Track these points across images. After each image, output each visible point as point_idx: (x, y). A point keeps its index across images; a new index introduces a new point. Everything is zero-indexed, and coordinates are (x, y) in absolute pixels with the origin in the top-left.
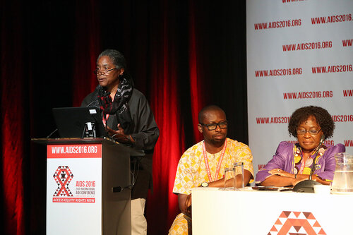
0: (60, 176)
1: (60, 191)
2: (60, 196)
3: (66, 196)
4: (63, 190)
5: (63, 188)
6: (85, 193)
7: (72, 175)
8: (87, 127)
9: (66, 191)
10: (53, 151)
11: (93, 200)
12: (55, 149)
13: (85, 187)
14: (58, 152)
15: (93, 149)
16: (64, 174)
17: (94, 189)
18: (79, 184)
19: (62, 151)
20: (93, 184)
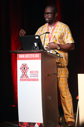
0: (23, 69)
1: (23, 76)
2: (23, 78)
3: (26, 78)
4: (24, 75)
5: (24, 74)
6: (34, 76)
7: (28, 68)
8: (34, 45)
9: (26, 75)
10: (20, 57)
11: (37, 80)
12: (20, 56)
13: (34, 74)
14: (22, 57)
15: (37, 55)
16: (25, 68)
17: (38, 75)
18: (31, 72)
19: (24, 57)
20: (38, 72)
